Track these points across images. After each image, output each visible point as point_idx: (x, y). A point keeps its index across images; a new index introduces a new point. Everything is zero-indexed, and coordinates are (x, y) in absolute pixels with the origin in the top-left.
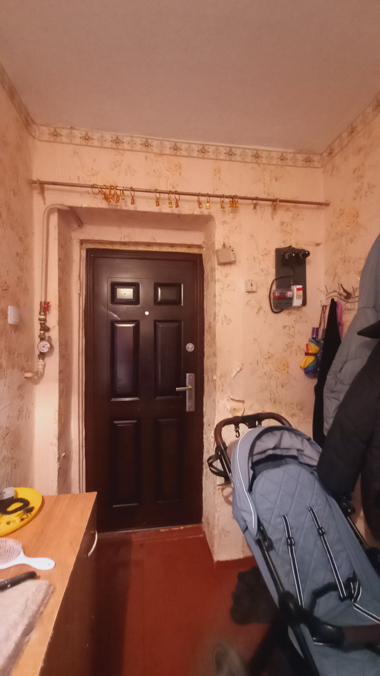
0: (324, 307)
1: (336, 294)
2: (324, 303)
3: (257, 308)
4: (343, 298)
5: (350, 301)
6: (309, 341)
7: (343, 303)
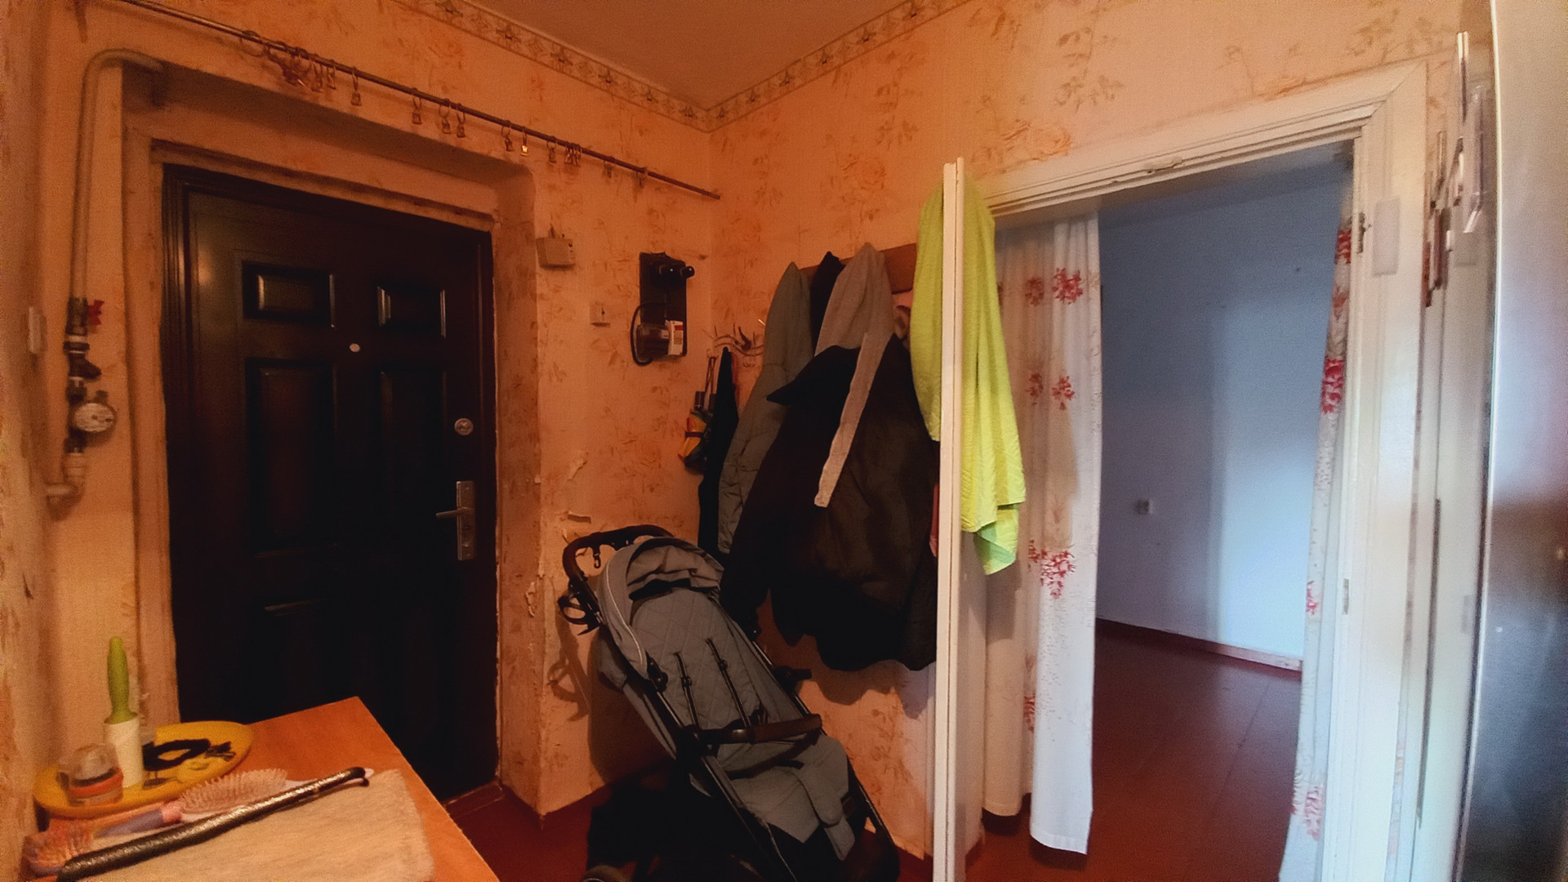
0: (712, 359)
1: (728, 340)
2: (712, 353)
3: (610, 354)
4: (740, 348)
5: (748, 353)
6: (691, 413)
7: (740, 355)
